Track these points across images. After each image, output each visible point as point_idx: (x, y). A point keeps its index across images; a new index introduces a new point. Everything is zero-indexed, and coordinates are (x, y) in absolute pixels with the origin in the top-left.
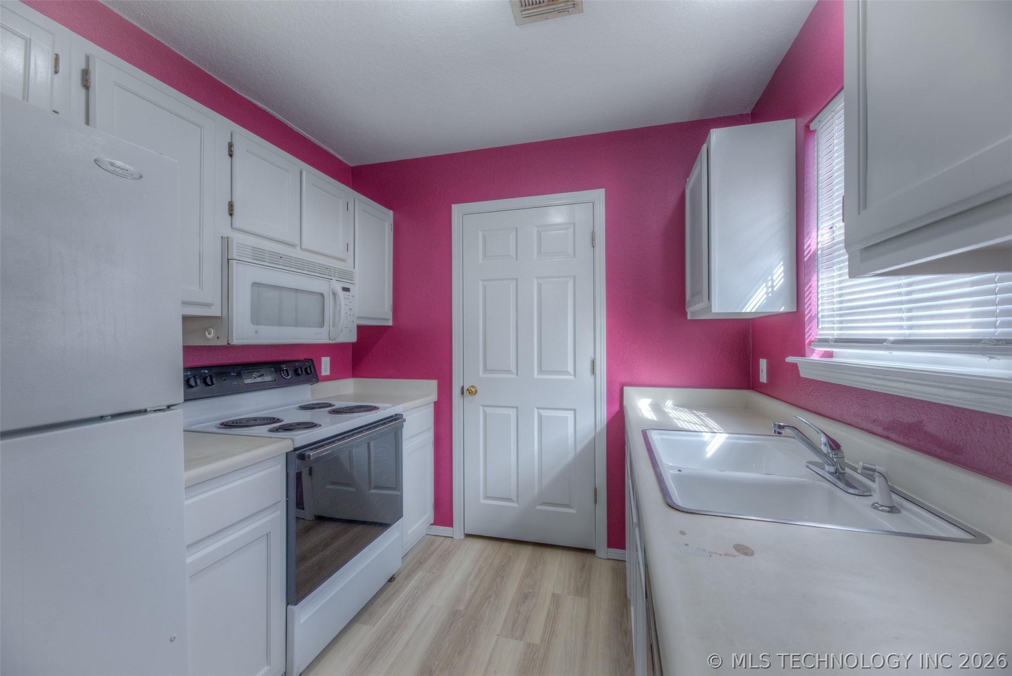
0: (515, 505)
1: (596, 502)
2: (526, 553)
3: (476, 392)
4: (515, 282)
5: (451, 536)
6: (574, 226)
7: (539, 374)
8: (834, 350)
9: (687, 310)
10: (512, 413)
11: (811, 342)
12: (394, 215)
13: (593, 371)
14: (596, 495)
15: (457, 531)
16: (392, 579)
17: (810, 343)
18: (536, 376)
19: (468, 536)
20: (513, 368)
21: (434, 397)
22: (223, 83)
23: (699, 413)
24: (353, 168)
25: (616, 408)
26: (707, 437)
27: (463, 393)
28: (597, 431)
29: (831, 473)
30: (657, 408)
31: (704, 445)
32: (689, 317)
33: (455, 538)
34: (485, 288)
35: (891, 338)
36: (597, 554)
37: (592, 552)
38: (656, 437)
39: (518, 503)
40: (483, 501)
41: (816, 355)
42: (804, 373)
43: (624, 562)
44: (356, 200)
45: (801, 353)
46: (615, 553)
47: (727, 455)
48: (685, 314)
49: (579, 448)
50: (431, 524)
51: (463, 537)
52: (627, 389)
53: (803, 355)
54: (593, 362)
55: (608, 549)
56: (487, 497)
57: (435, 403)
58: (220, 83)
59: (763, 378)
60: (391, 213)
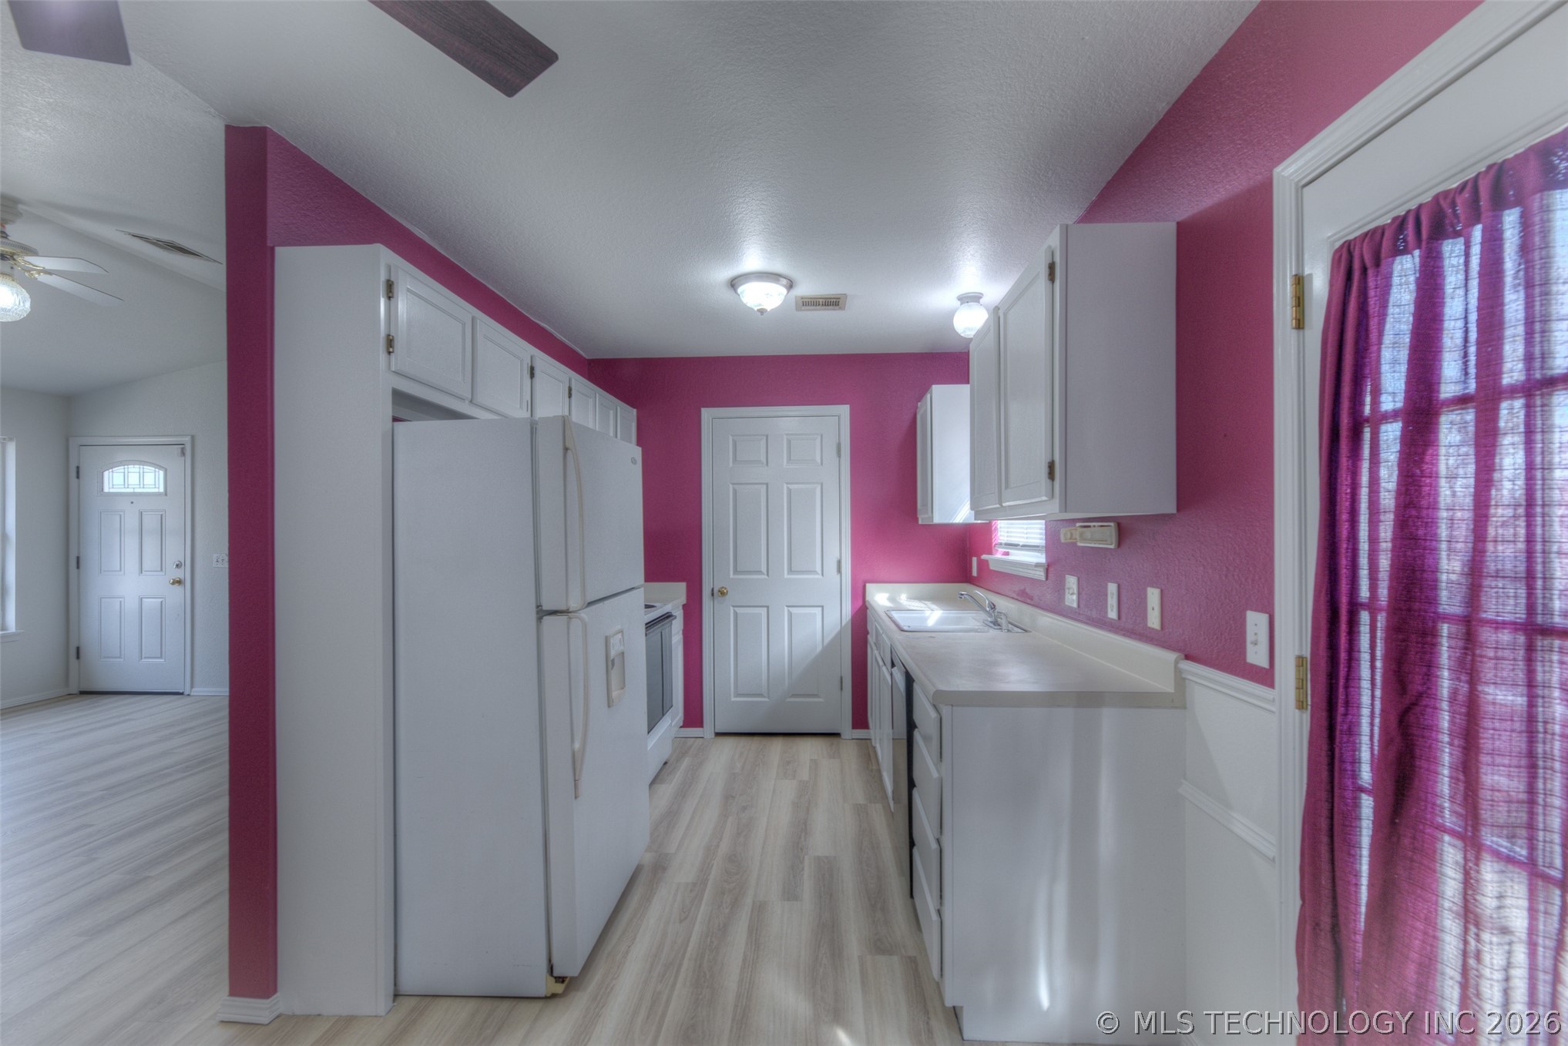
0: (767, 700)
1: (842, 689)
2: (777, 746)
3: (727, 592)
4: (765, 486)
5: (702, 736)
6: (822, 436)
7: (788, 574)
8: (1010, 551)
9: (918, 516)
10: (764, 611)
11: (996, 544)
12: (638, 413)
13: (839, 570)
14: (842, 682)
15: (707, 731)
16: (666, 763)
17: (995, 546)
18: (786, 576)
19: (718, 734)
20: (764, 569)
21: (683, 600)
22: (509, 301)
23: (926, 602)
24: (588, 360)
25: (860, 603)
26: (928, 613)
27: (713, 595)
28: (843, 625)
29: (991, 622)
30: (892, 599)
31: (926, 619)
32: (920, 522)
33: (705, 737)
34: (735, 492)
35: (1021, 544)
36: (842, 736)
37: (837, 735)
38: (896, 615)
39: (769, 697)
40: (733, 699)
41: (998, 555)
42: (992, 567)
43: (868, 741)
44: (619, 408)
45: (990, 552)
46: (860, 733)
47: (942, 621)
48: (916, 519)
49: (827, 641)
50: (681, 727)
51: (713, 736)
52: (869, 586)
53: (991, 554)
54: (839, 562)
55: (854, 731)
56: (738, 695)
57: (684, 606)
58: (495, 293)
59: (975, 573)
60: (635, 411)
